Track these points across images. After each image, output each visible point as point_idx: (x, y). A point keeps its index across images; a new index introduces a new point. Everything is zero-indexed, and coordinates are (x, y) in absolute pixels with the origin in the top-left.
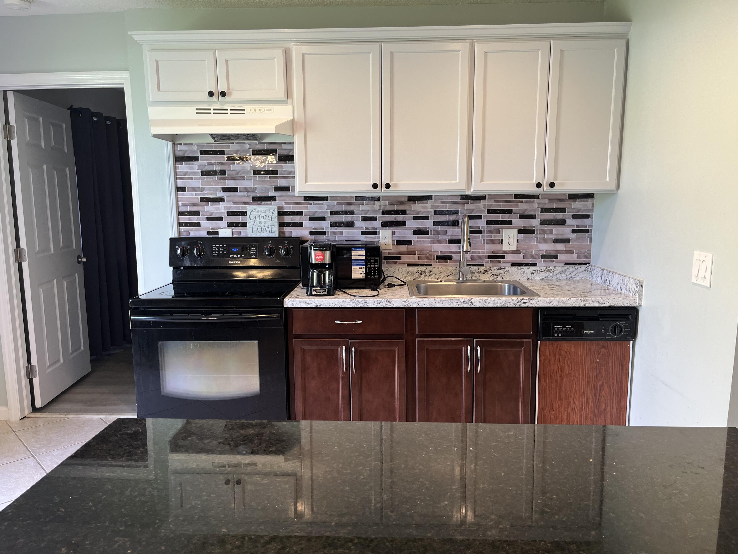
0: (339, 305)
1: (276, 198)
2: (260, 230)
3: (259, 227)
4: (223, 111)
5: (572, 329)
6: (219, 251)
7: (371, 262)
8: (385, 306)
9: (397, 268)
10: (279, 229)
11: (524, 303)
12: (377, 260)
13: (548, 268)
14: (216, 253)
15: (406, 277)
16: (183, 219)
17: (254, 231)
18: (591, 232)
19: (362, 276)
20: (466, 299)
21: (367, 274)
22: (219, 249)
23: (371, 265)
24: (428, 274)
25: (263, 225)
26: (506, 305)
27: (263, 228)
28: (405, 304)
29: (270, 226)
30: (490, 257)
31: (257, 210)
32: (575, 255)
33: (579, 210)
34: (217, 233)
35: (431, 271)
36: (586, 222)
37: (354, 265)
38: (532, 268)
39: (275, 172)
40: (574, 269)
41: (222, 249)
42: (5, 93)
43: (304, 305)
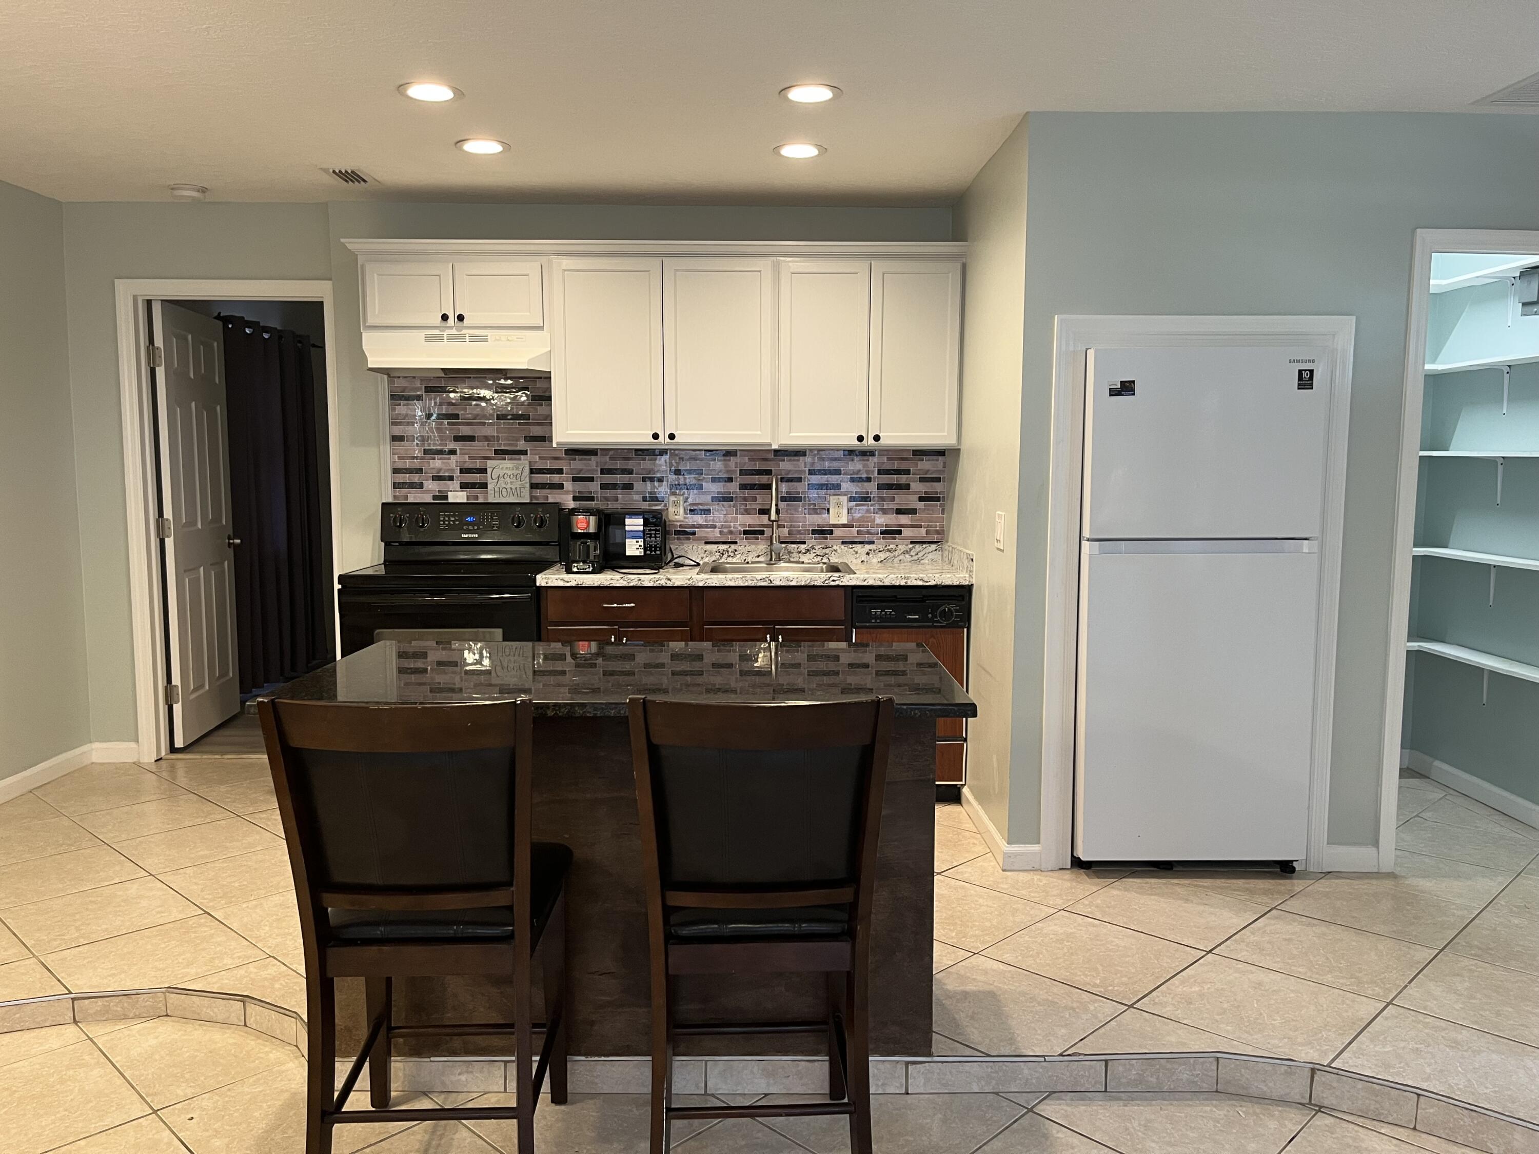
0: (606, 584)
1: (527, 451)
2: (504, 493)
3: (504, 490)
4: (461, 338)
5: (893, 613)
6: (449, 521)
7: (651, 534)
8: (664, 584)
9: (691, 547)
10: (531, 493)
11: (833, 581)
12: (659, 531)
13: (888, 547)
14: (444, 524)
15: (702, 558)
16: (401, 478)
17: (497, 495)
18: (943, 501)
19: (640, 552)
20: (764, 576)
21: (645, 549)
22: (449, 518)
23: (650, 537)
24: (732, 554)
25: (509, 486)
26: (812, 584)
27: (509, 490)
28: (689, 582)
29: (518, 489)
30: (814, 532)
31: (501, 466)
32: (923, 531)
33: (927, 471)
34: (446, 497)
35: (736, 550)
36: (938, 487)
37: (629, 538)
38: (868, 547)
39: (525, 417)
40: (921, 549)
41: (452, 519)
42: (149, 303)
43: (561, 584)
